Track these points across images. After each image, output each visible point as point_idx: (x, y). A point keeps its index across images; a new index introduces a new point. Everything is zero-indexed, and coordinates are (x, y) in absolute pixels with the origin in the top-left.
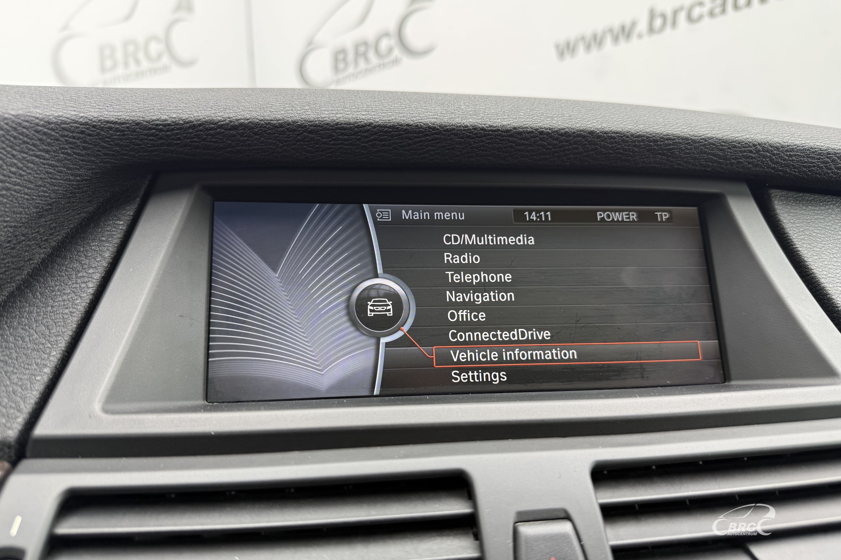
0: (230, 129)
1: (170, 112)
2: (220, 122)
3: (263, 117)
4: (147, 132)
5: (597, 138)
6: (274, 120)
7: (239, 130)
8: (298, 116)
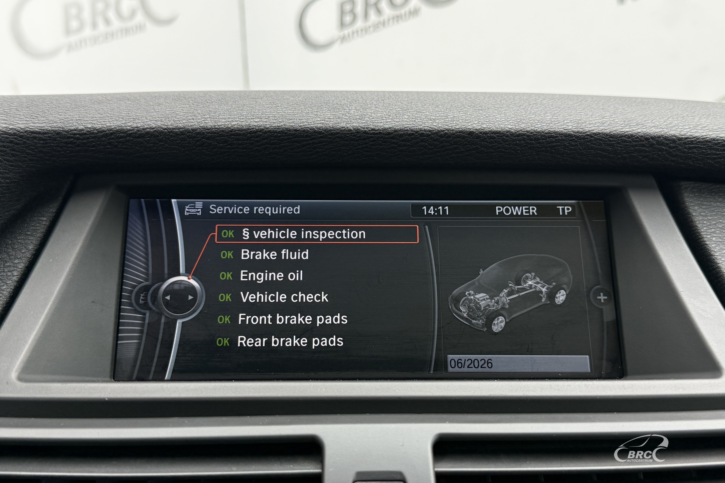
0: (138, 137)
1: (86, 122)
2: (130, 131)
3: (167, 126)
4: (66, 140)
5: (477, 138)
6: (176, 129)
7: (145, 138)
8: (197, 125)
